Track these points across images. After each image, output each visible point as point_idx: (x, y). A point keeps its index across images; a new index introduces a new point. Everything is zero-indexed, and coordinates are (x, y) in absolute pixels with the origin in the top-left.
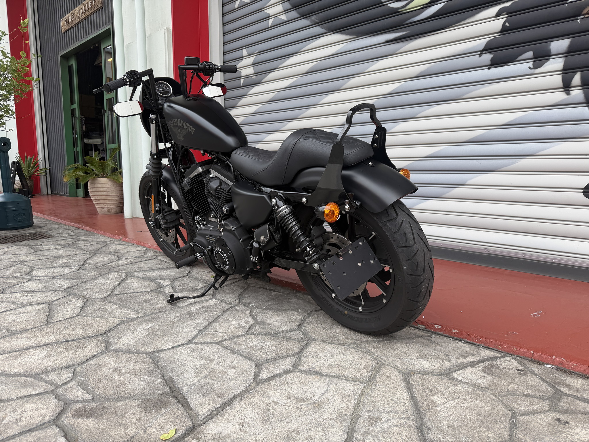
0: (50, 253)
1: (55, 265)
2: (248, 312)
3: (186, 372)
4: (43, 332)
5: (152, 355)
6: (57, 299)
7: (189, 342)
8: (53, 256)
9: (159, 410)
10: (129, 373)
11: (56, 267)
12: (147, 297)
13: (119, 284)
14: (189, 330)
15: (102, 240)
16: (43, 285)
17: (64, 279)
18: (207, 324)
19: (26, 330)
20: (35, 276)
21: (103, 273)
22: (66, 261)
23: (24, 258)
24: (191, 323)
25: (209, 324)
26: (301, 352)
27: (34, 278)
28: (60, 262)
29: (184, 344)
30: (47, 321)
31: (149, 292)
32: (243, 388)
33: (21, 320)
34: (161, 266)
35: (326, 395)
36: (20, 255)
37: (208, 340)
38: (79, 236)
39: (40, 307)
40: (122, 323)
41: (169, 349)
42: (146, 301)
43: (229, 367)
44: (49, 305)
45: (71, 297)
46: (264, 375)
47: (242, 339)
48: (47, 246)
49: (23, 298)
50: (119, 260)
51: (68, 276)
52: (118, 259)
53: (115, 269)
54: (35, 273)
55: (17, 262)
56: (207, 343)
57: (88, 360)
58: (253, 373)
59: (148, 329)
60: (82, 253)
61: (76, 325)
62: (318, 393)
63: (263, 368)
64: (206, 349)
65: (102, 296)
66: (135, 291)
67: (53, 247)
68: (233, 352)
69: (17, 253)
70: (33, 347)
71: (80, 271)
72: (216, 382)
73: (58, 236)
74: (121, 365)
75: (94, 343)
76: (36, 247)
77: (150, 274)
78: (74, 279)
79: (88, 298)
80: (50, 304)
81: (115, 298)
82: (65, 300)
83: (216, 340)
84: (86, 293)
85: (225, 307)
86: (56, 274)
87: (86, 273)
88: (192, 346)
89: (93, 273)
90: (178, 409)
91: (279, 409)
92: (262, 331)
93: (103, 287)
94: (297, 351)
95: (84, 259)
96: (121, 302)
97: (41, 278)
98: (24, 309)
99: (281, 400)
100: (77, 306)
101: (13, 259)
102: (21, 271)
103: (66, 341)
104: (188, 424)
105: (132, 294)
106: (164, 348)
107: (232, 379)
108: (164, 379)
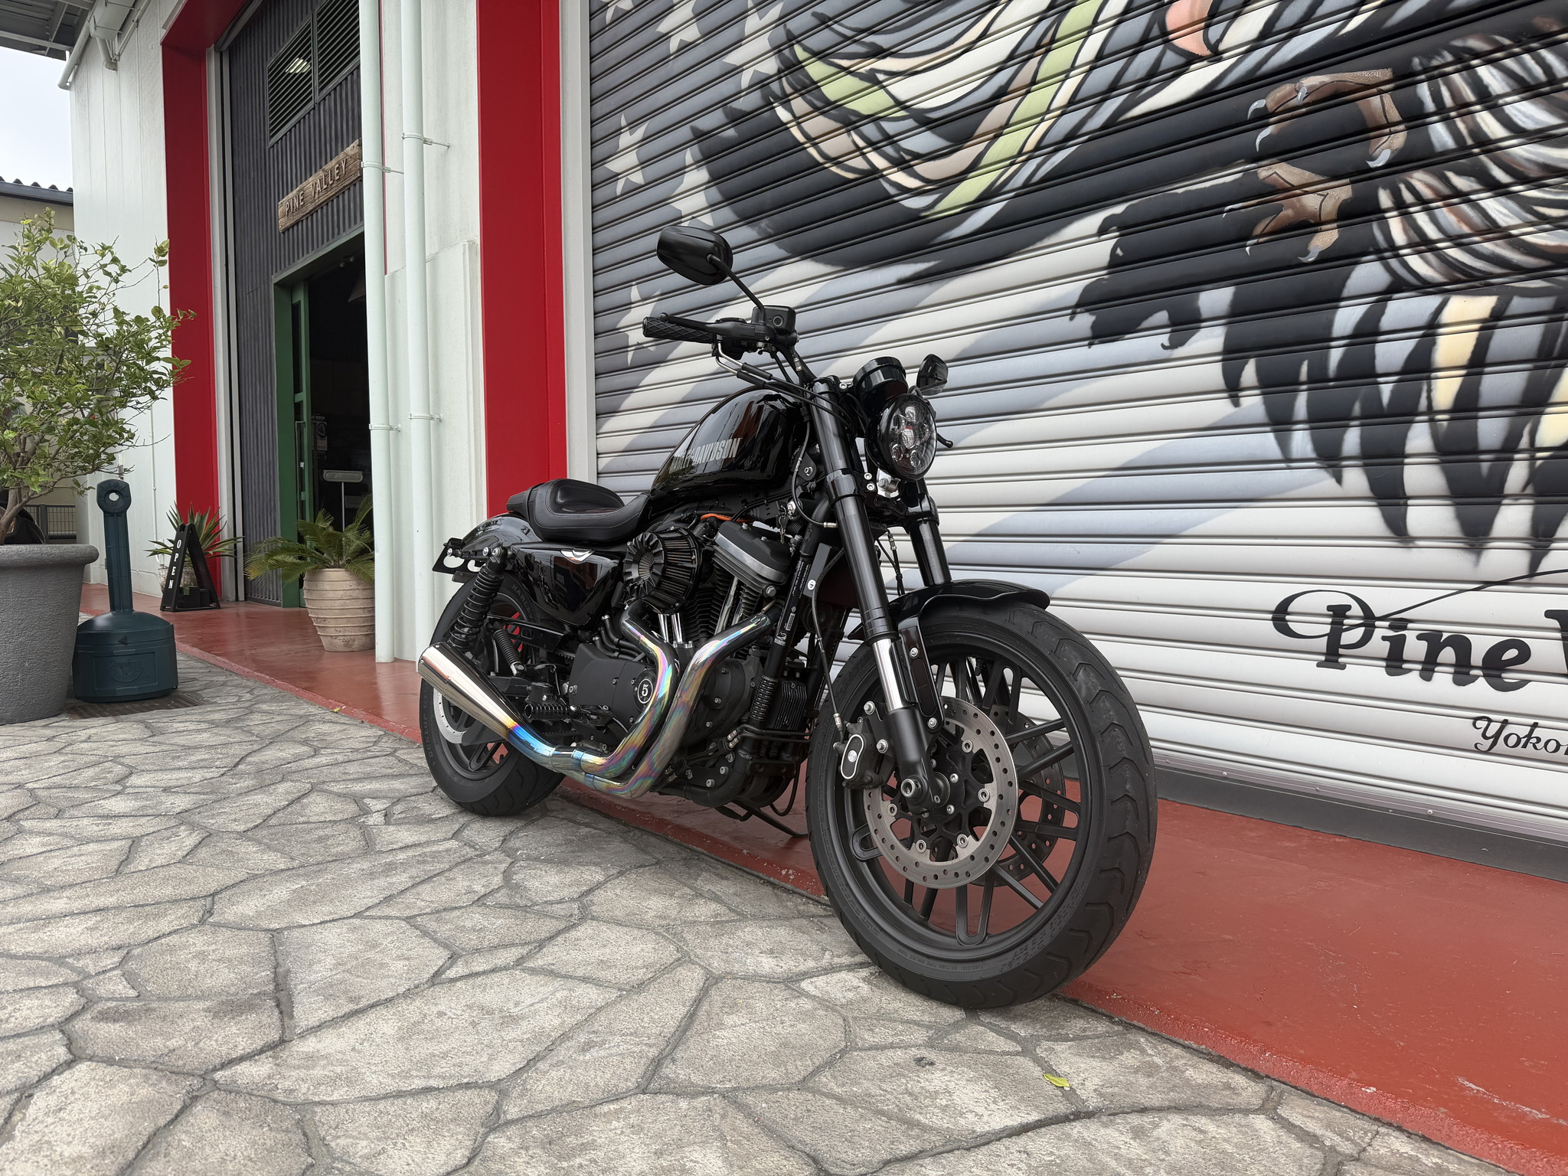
0: (181, 740)
1: (180, 764)
2: (503, 867)
3: (319, 962)
4: (102, 889)
5: (275, 934)
6: (154, 832)
7: (357, 915)
8: (183, 746)
9: (238, 1016)
10: (219, 960)
11: (180, 769)
12: (328, 831)
13: (288, 805)
14: (369, 894)
15: (302, 712)
16: (139, 804)
17: (185, 793)
18: (410, 884)
19: (71, 886)
20: (131, 787)
21: (268, 782)
22: (207, 756)
23: (124, 749)
24: (382, 882)
25: (413, 886)
26: (551, 938)
27: (127, 791)
28: (193, 758)
29: (344, 918)
30: (117, 871)
31: (335, 822)
32: (401, 990)
33: (70, 868)
34: (391, 771)
35: (536, 1006)
36: (120, 743)
37: (393, 914)
38: (258, 703)
39: (115, 845)
40: (255, 877)
41: (314, 924)
42: (320, 839)
43: (399, 958)
44: (133, 842)
45: (183, 828)
46: (451, 973)
47: (457, 913)
48: (182, 725)
49: (89, 826)
50: (313, 756)
51: (196, 787)
52: (313, 753)
53: (295, 776)
54: (134, 780)
55: (108, 757)
56: (387, 918)
57: (159, 937)
58: (436, 969)
59: (294, 891)
60: (247, 739)
61: (166, 879)
62: (529, 1002)
63: (460, 963)
64: (379, 926)
65: (242, 828)
66: (312, 819)
67: (192, 727)
68: (425, 933)
69: (116, 737)
70: (72, 914)
71: (222, 778)
72: (359, 979)
73: (215, 703)
74: (213, 947)
75: (183, 912)
76: (159, 725)
77: (358, 788)
78: (204, 794)
79: (212, 832)
80: (135, 842)
81: (265, 832)
82: (166, 834)
83: (408, 913)
84: (212, 821)
85: (464, 856)
86: (172, 783)
87: (234, 781)
88: (357, 922)
89: (249, 782)
90: (269, 1016)
91: (438, 1022)
92: (505, 900)
93: (251, 812)
94: (543, 935)
95: (244, 753)
96: (271, 840)
97: (141, 790)
98: (84, 847)
99: (454, 1011)
100: (184, 844)
101: (103, 749)
102: (108, 775)
103: (135, 906)
104: (274, 1036)
105: (299, 826)
106: (307, 922)
107: (392, 976)
108: (275, 973)
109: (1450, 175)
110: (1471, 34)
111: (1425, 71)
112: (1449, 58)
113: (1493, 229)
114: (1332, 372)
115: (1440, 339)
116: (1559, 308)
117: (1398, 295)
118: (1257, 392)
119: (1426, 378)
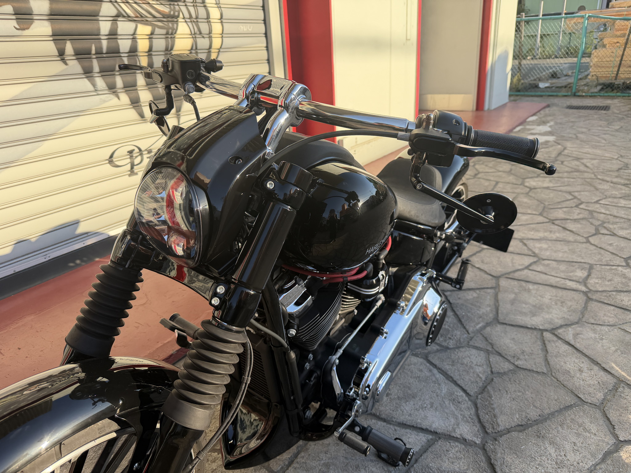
114: (105, 51)
115: (138, 41)
116: (167, 33)
117: (120, 19)
118: (74, 58)
119: (137, 56)
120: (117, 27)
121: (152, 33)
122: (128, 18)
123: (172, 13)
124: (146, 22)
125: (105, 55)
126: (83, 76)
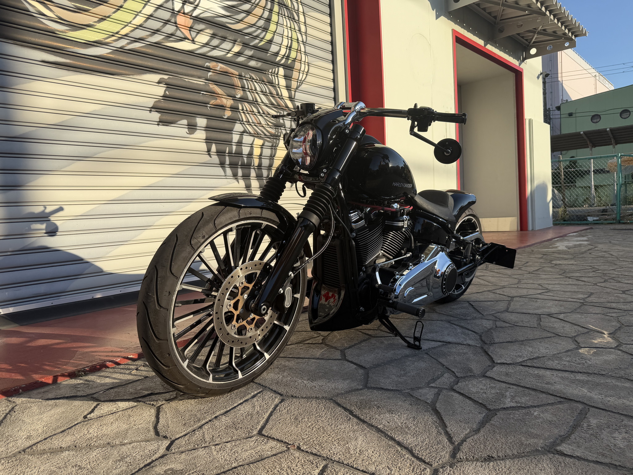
109: (252, 106)
110: (253, 73)
111: (244, 77)
112: (249, 77)
113: (260, 123)
114: (234, 152)
115: (254, 148)
116: (272, 146)
117: (245, 134)
118: (216, 154)
119: (252, 157)
120: (243, 139)
121: (263, 145)
122: (250, 134)
123: (276, 133)
124: (260, 138)
125: (233, 155)
126: (219, 166)
